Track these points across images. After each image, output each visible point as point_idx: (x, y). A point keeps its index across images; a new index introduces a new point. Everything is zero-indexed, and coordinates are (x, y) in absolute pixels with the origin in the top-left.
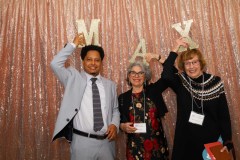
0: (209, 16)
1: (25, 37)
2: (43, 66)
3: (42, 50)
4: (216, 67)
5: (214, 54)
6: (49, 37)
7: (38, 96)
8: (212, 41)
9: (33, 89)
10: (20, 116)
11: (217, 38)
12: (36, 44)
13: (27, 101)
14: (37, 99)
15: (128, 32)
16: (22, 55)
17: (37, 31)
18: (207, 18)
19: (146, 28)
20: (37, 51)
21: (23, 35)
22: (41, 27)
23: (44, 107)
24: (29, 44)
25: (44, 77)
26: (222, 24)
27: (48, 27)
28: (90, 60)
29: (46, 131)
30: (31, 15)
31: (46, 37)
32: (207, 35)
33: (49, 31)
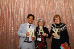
0: (65, 5)
1: (8, 11)
2: (13, 20)
3: (13, 15)
4: (67, 21)
5: (66, 17)
6: (15, 11)
7: (12, 29)
8: (65, 13)
9: (10, 27)
10: (6, 35)
11: (67, 12)
12: (11, 14)
13: (8, 31)
14: (12, 30)
15: (39, 10)
16: (7, 17)
17: (11, 9)
18: (64, 6)
19: (45, 9)
20: (11, 16)
21: (7, 11)
22: (13, 8)
23: (14, 33)
24: (9, 14)
25: (14, 24)
26: (68, 7)
27: (15, 8)
28: (30, 19)
29: (14, 40)
30: (10, 5)
31: (14, 11)
32: (64, 11)
33: (15, 9)
